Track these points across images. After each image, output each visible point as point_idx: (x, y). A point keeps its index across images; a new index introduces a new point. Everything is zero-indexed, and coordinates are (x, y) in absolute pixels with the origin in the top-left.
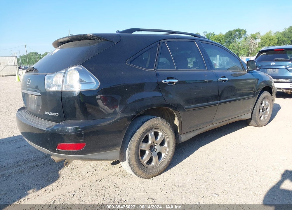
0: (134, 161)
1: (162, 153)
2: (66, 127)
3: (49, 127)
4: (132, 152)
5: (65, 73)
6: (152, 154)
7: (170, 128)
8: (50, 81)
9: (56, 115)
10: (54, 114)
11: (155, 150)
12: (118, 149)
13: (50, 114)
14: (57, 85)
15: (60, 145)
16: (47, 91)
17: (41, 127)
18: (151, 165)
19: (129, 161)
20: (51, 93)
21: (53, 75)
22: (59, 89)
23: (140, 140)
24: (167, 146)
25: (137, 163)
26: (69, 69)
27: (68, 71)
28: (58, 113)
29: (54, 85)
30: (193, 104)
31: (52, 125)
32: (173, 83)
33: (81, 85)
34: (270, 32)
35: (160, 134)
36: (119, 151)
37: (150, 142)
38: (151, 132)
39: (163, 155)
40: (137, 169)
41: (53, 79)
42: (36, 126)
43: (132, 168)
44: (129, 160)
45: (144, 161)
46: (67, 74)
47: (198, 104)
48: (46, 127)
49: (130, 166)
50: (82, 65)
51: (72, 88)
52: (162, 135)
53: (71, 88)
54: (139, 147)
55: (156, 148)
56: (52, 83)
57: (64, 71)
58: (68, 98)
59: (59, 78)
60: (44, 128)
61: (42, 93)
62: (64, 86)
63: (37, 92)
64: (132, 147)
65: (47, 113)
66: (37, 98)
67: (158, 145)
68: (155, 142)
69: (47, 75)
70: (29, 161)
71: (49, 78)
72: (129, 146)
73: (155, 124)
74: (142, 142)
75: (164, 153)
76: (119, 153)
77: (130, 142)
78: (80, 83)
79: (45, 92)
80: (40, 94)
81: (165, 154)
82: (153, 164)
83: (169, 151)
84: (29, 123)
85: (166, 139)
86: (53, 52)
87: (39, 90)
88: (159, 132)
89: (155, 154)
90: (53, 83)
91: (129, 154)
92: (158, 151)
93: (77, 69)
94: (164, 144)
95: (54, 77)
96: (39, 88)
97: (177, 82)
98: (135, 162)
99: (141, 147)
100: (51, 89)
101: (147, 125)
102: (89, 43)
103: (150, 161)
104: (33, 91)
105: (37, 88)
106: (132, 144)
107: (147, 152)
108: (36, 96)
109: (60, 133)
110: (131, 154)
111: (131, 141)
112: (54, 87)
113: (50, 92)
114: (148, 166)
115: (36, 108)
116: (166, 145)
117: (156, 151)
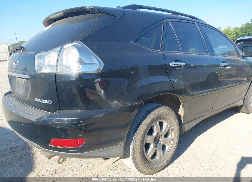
0: (138, 157)
1: (166, 145)
2: (61, 119)
3: (41, 118)
4: (137, 147)
5: (60, 51)
6: (156, 147)
7: (176, 118)
8: (41, 61)
9: (49, 103)
10: (46, 102)
11: (159, 142)
12: (122, 144)
13: (41, 101)
14: (50, 66)
15: (54, 141)
16: (38, 73)
17: (31, 118)
18: (155, 160)
19: (133, 157)
20: (42, 76)
21: (45, 54)
22: (54, 71)
23: (145, 132)
24: (172, 138)
25: (141, 158)
26: (65, 47)
27: (64, 49)
28: (51, 101)
29: (46, 66)
30: (198, 91)
31: (43, 115)
32: (181, 66)
33: (81, 66)
34: (230, 28)
35: (165, 124)
36: (123, 146)
37: (155, 134)
38: (157, 123)
39: (167, 147)
40: (141, 166)
41: (45, 59)
42: (24, 115)
43: (136, 165)
44: (133, 155)
45: (149, 156)
46: (63, 52)
47: (203, 90)
48: (37, 118)
49: (134, 162)
50: (82, 41)
51: (69, 70)
52: (167, 126)
53: (67, 70)
54: (144, 141)
55: (160, 140)
56: (43, 64)
57: (59, 49)
58: (64, 82)
59: (53, 57)
60: (34, 119)
61: (31, 76)
62: (59, 67)
63: (26, 75)
64: (137, 140)
65: (38, 100)
66: (25, 82)
67: (162, 137)
68: (160, 133)
69: (38, 54)
70: (17, 149)
71: (40, 57)
72: (133, 139)
73: (161, 113)
74: (147, 134)
75: (168, 145)
76: (123, 149)
77: (135, 135)
78: (80, 64)
79: (35, 75)
80: (28, 77)
81: (169, 147)
82: (157, 158)
83: (173, 143)
84: (16, 111)
85: (170, 130)
86: (44, 30)
87: (27, 72)
88: (164, 122)
89: (159, 146)
90: (46, 64)
91: (133, 149)
92: (162, 144)
93: (76, 46)
94: (168, 135)
95: (46, 55)
96: (27, 70)
97: (184, 66)
98: (140, 158)
99: (146, 140)
100: (42, 71)
101: (153, 114)
102: (88, 18)
103: (154, 155)
104: (21, 74)
105: (25, 70)
106: (138, 137)
107: (152, 146)
108: (24, 80)
109: (54, 126)
110: (136, 149)
111: (136, 133)
112: (46, 68)
113: (40, 74)
114: (152, 160)
115: (24, 93)
116: (170, 137)
117: (160, 144)
